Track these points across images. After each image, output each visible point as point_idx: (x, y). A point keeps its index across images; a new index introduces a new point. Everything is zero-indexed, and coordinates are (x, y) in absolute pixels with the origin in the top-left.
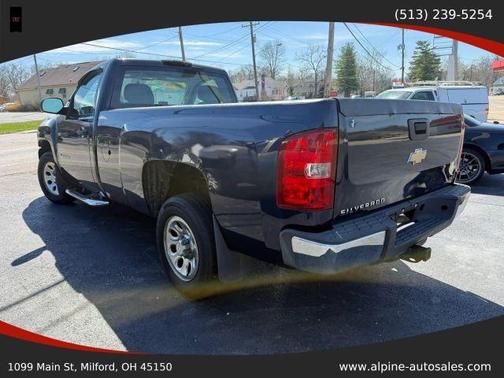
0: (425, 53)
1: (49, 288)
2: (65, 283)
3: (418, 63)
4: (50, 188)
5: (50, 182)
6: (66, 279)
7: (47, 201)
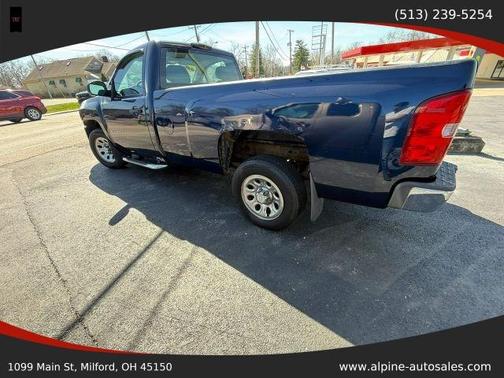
0: (301, 48)
1: (156, 239)
2: (166, 233)
3: (297, 55)
4: (104, 157)
5: (103, 153)
6: (164, 229)
7: (104, 167)
